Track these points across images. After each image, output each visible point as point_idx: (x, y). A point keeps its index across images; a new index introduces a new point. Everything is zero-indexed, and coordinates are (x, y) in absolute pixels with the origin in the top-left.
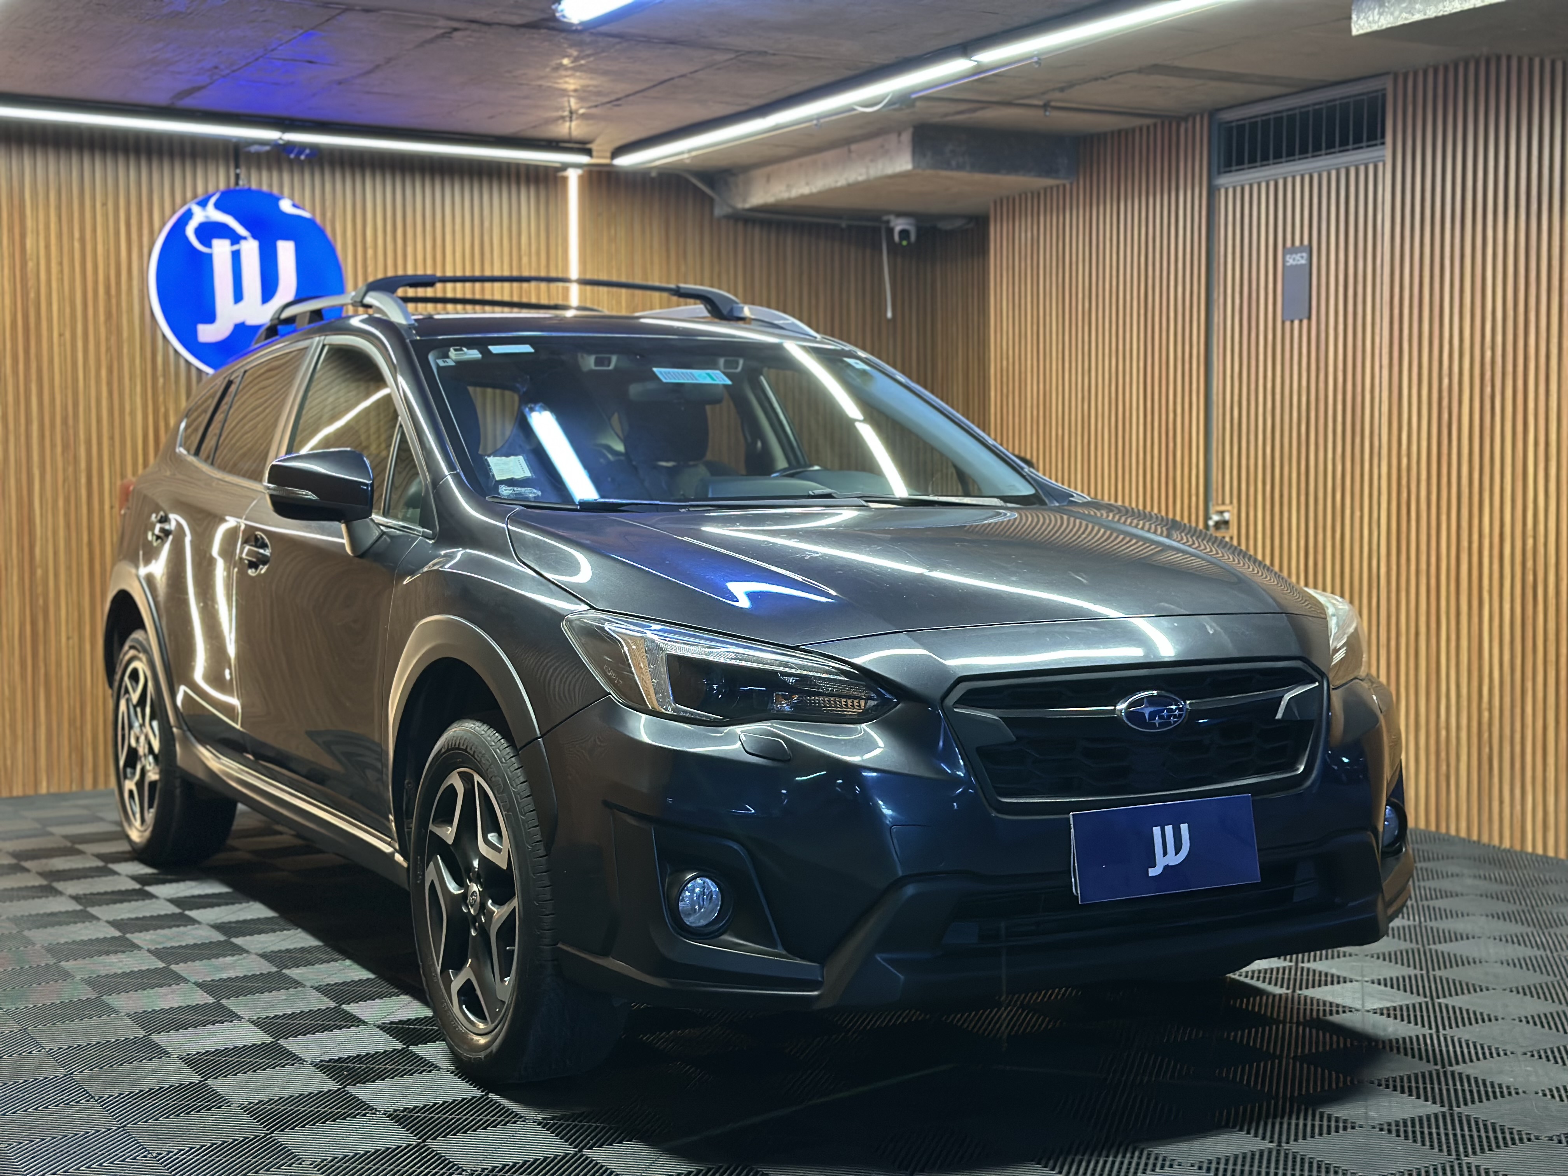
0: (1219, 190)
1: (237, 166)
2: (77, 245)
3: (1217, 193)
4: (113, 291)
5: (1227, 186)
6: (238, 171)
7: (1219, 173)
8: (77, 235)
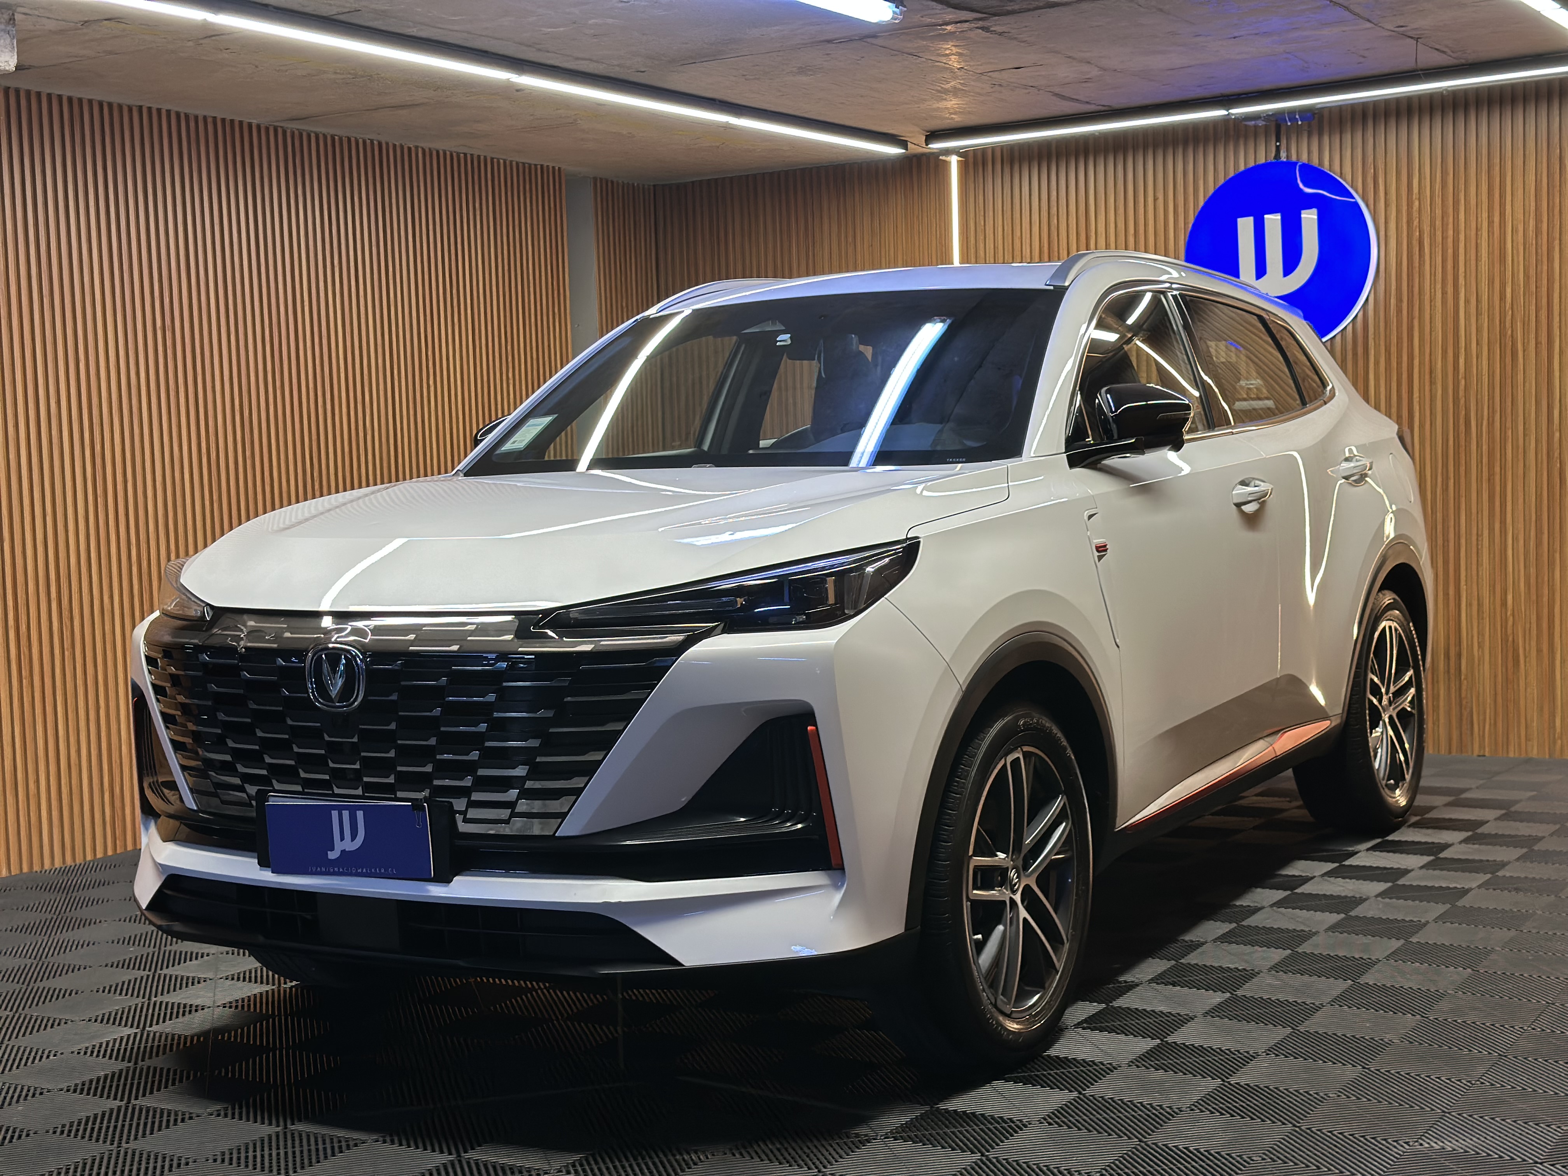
1: (1278, 139)
6: (1278, 144)
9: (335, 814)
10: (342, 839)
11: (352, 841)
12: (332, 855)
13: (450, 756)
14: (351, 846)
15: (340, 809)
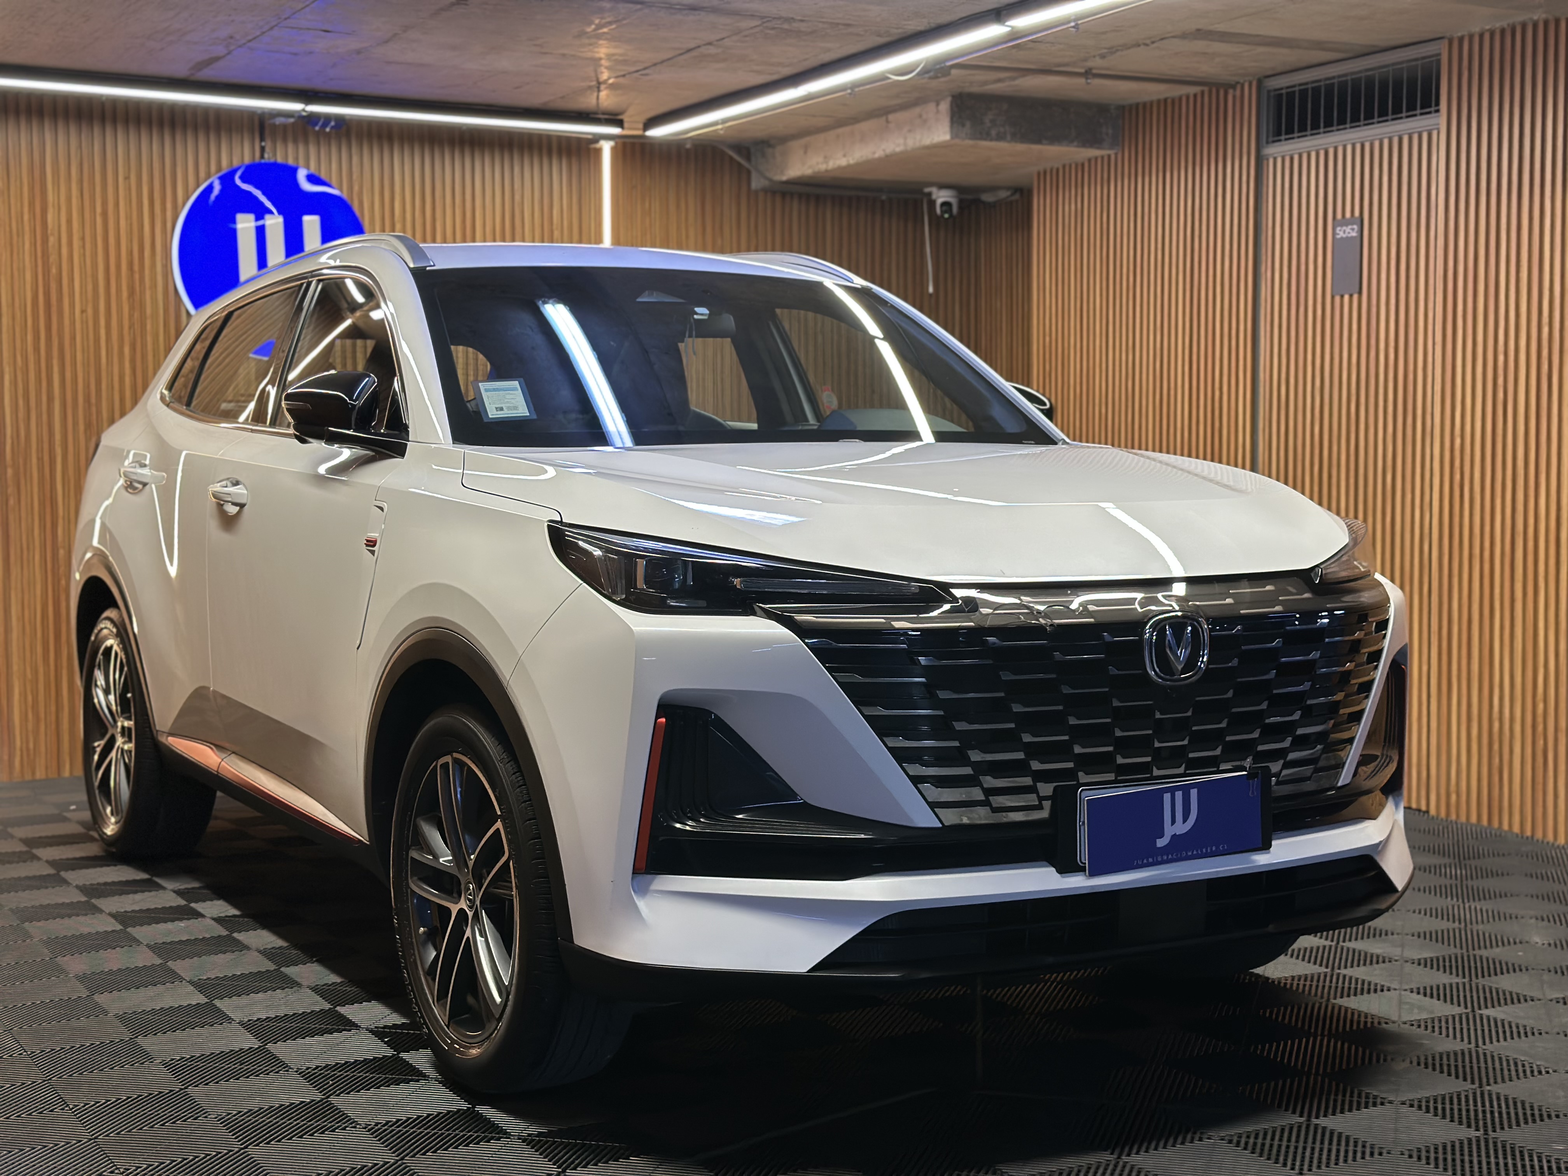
0: (1268, 160)
1: (262, 139)
2: (99, 220)
3: (1265, 162)
4: (136, 268)
5: (1275, 155)
6: (263, 144)
7: (1267, 143)
8: (99, 210)
9: (1167, 797)
10: (1173, 822)
11: (1184, 823)
12: (1161, 843)
13: (1279, 719)
14: (1182, 828)
15: (1172, 791)
